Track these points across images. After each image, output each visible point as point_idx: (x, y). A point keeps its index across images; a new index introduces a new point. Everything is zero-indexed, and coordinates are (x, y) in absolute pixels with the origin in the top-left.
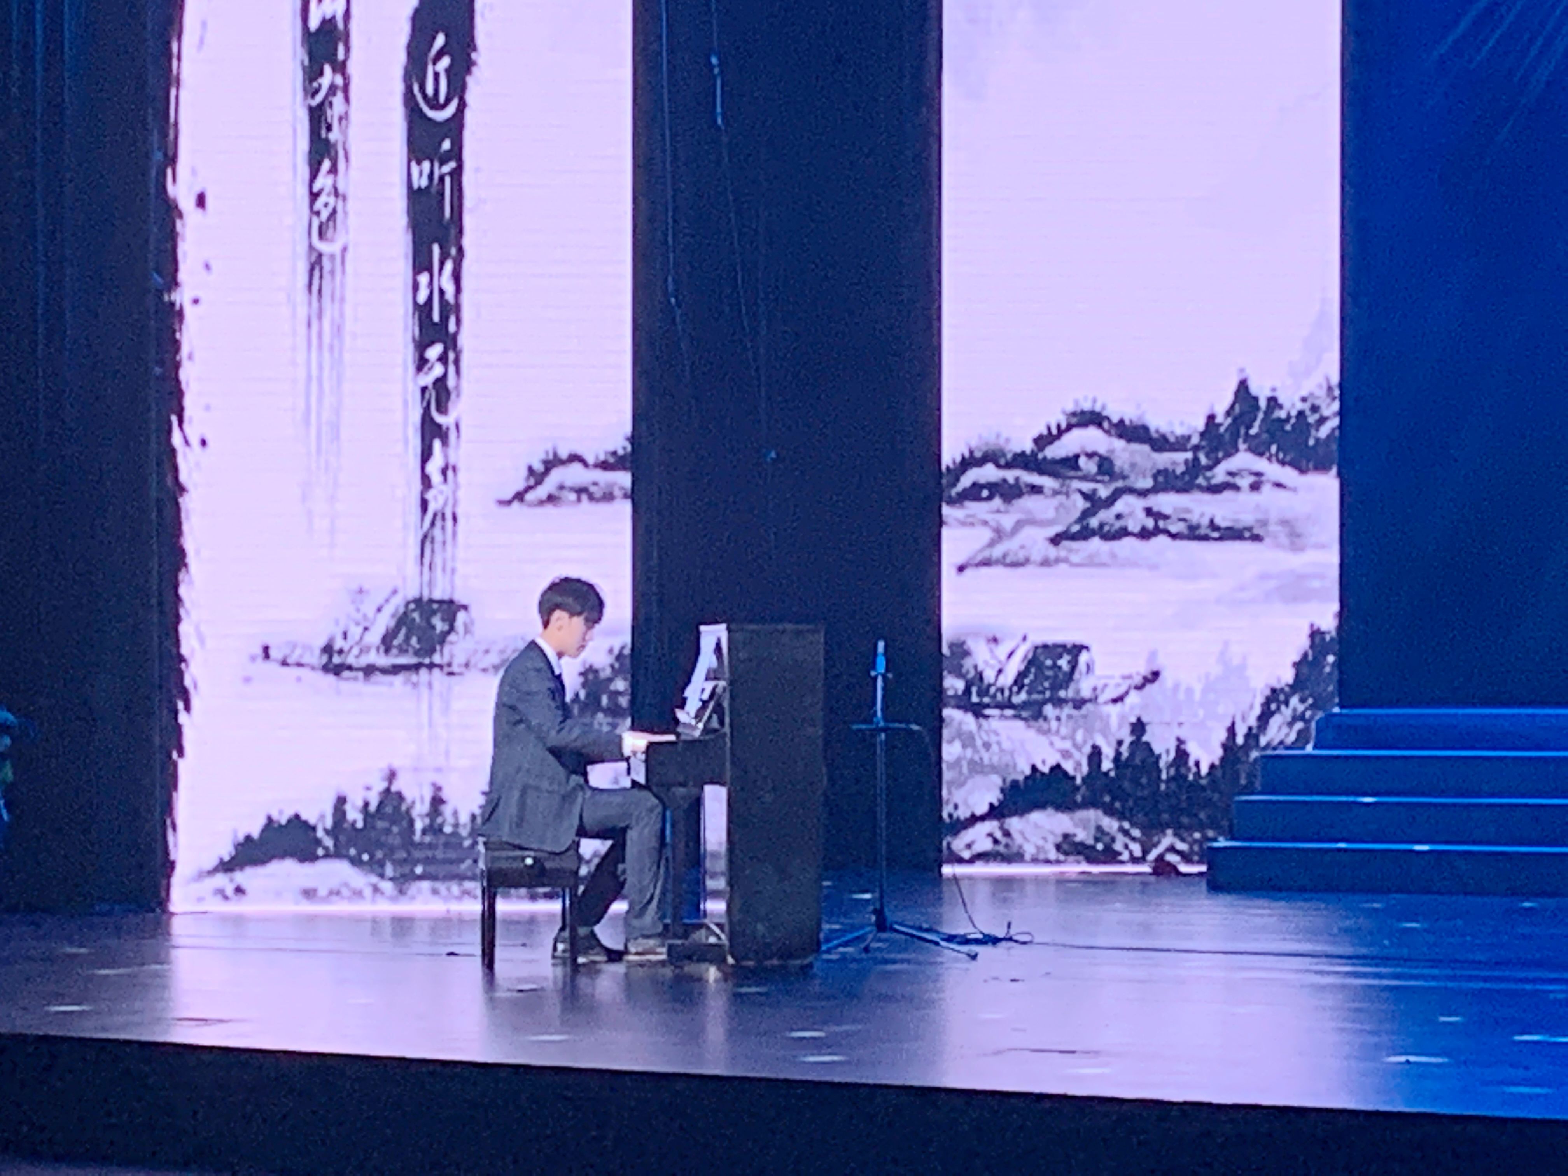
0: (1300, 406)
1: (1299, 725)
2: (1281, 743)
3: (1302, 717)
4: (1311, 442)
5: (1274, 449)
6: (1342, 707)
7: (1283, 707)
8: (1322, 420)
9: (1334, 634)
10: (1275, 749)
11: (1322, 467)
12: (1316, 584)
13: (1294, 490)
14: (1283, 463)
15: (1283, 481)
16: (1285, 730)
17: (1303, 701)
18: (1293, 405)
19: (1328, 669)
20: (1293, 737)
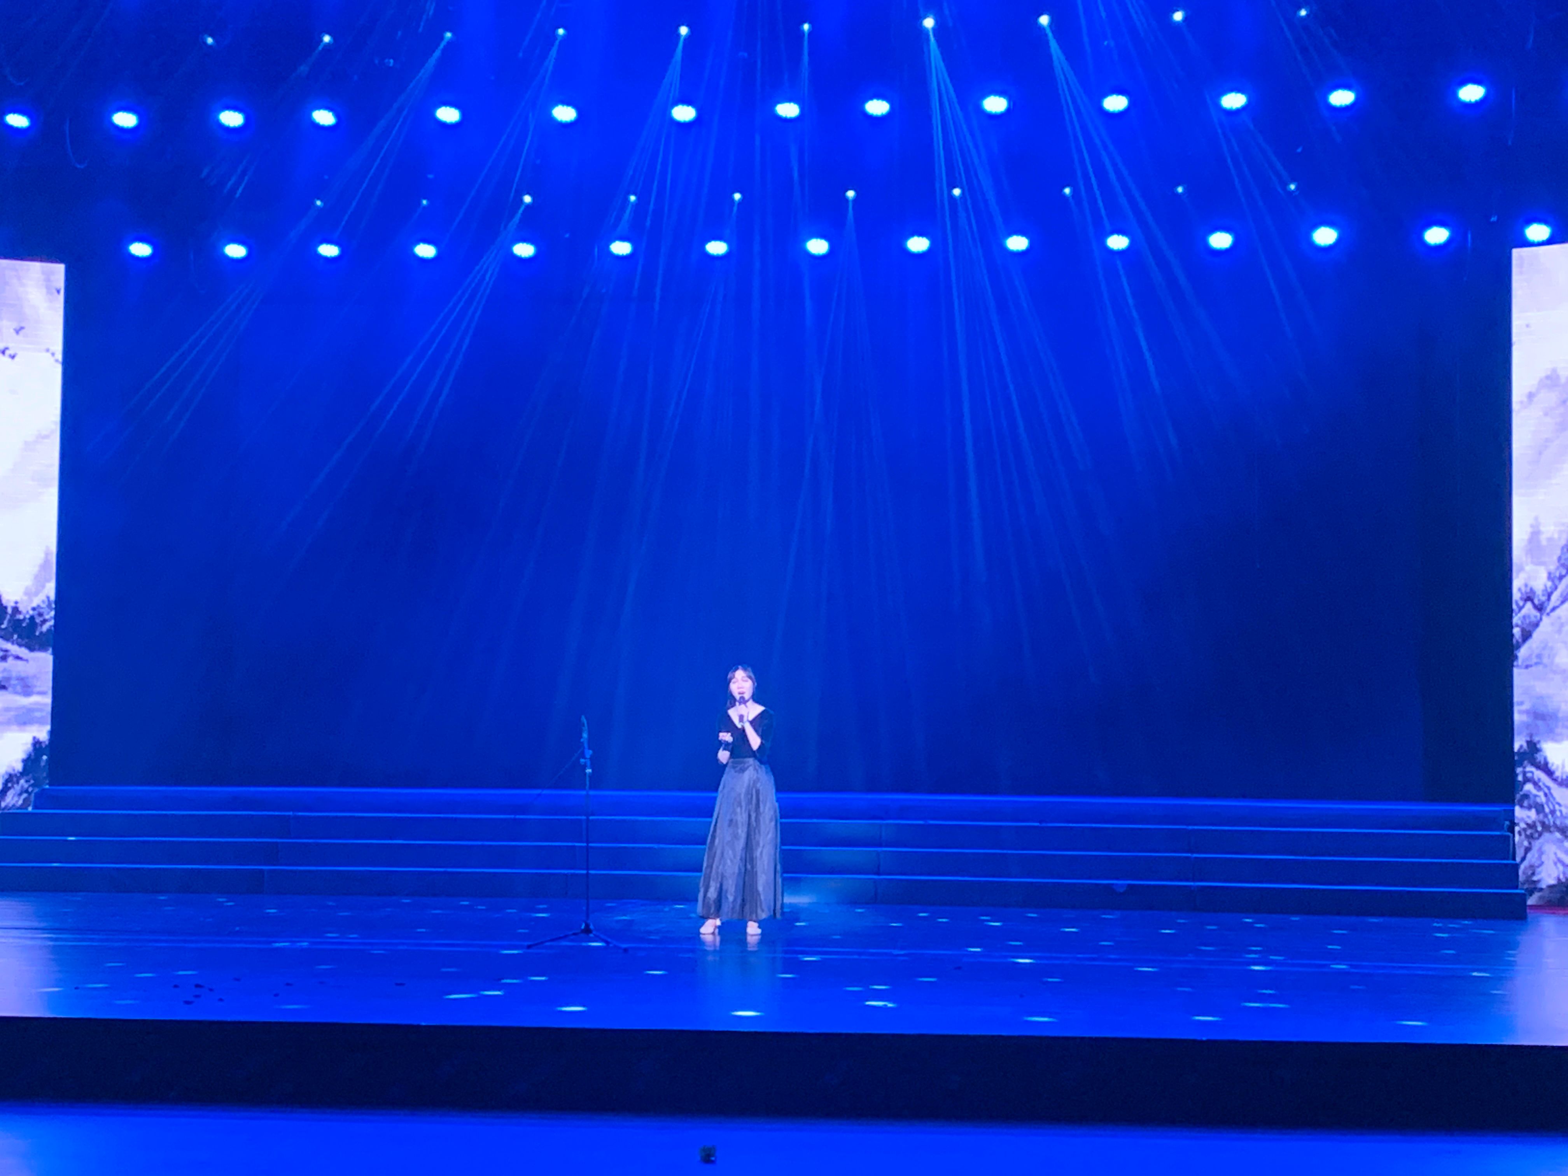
0: (31, 612)
1: (25, 795)
2: (14, 805)
3: (26, 791)
4: (37, 633)
5: (15, 636)
6: (50, 785)
7: (15, 786)
8: (44, 621)
9: (47, 743)
10: (10, 809)
11: (42, 648)
12: (38, 714)
13: (27, 660)
14: (20, 645)
15: (21, 655)
16: (16, 799)
17: (27, 781)
18: (28, 612)
19: (43, 764)
20: (20, 802)
